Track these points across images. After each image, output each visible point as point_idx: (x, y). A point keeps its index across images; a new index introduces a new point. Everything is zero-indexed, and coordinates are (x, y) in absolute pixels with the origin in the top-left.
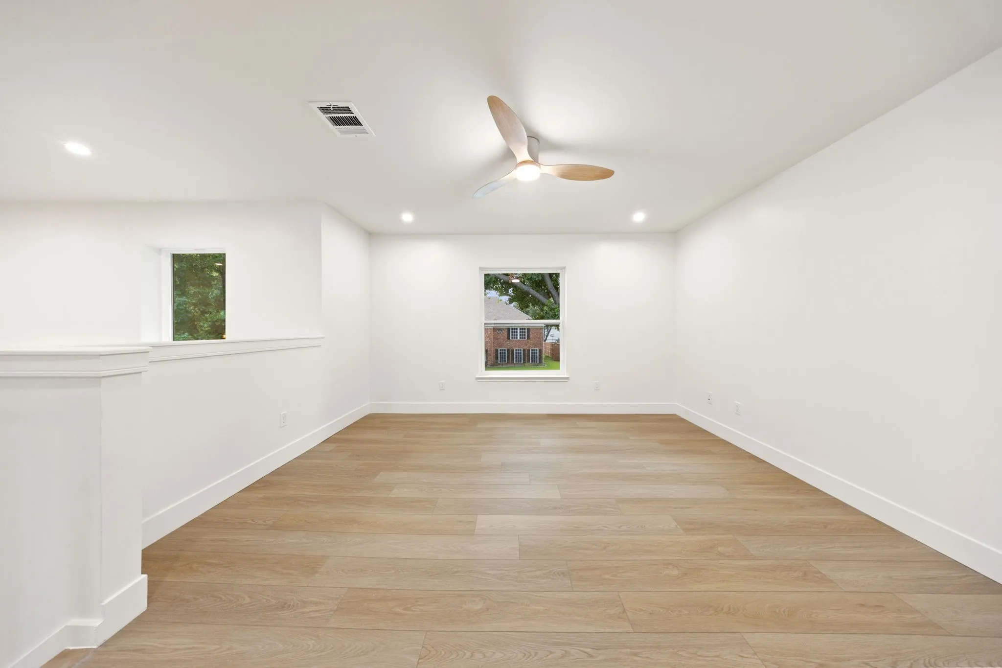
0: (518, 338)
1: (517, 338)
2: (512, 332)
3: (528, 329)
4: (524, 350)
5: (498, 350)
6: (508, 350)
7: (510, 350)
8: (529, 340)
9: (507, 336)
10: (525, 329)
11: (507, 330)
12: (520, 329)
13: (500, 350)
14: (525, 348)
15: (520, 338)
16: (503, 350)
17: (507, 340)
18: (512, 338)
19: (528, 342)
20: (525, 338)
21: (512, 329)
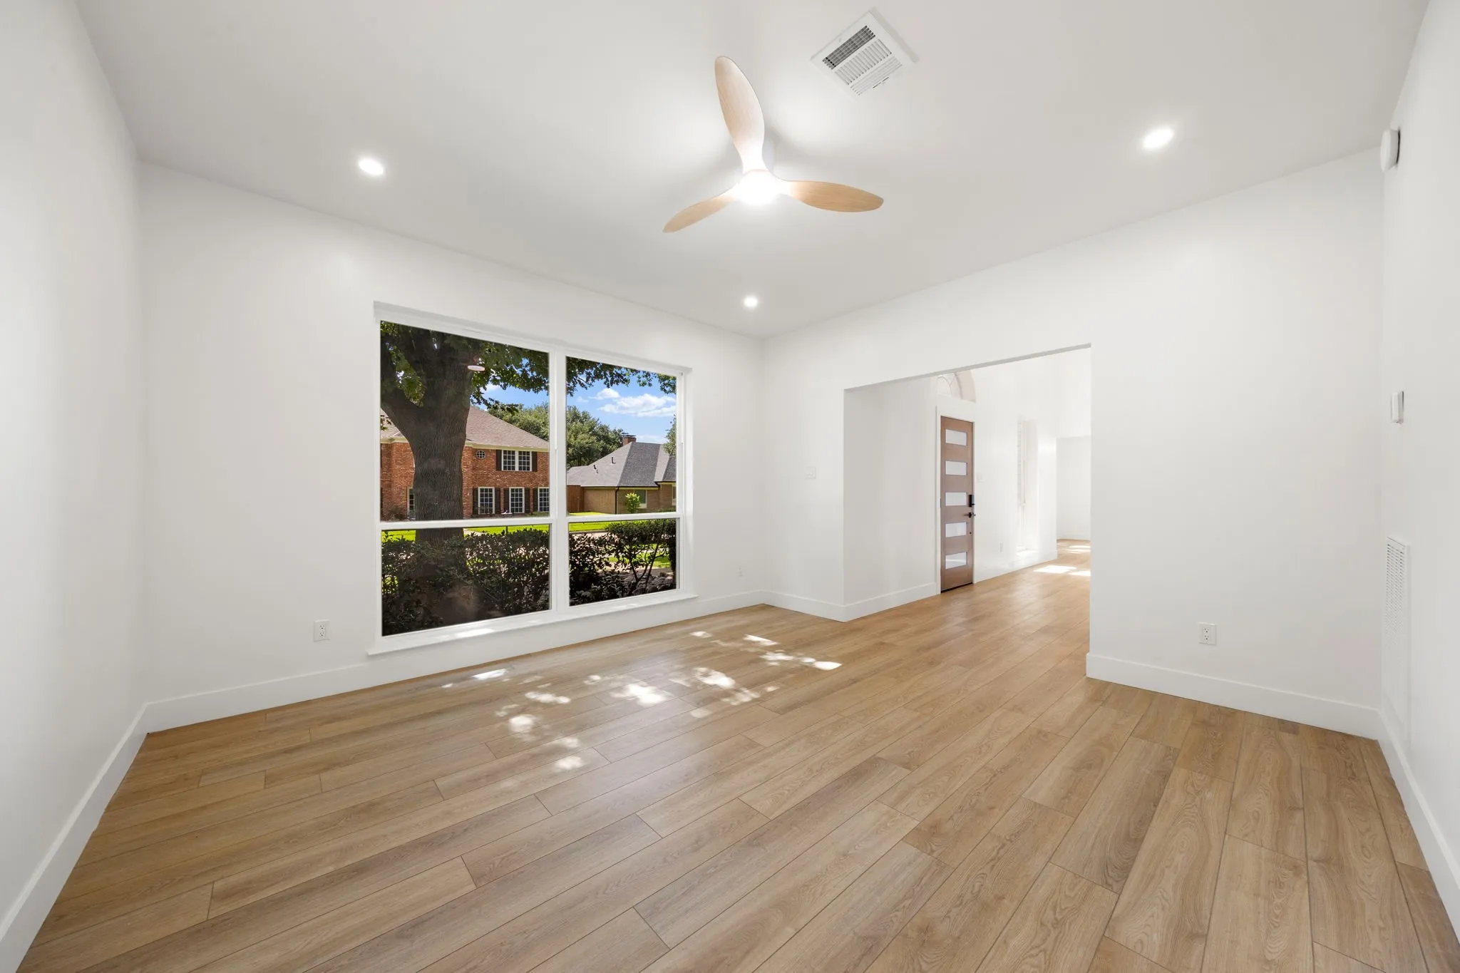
0: (517, 469)
1: (514, 468)
2: (505, 457)
3: (535, 454)
4: (527, 491)
5: (477, 491)
6: (498, 491)
7: (502, 489)
8: (536, 473)
9: (494, 464)
10: (528, 453)
11: (494, 454)
12: (520, 453)
13: (482, 490)
14: (529, 485)
15: (520, 468)
16: (486, 490)
17: (494, 471)
18: (505, 468)
19: (535, 477)
20: (528, 469)
21: (505, 452)
